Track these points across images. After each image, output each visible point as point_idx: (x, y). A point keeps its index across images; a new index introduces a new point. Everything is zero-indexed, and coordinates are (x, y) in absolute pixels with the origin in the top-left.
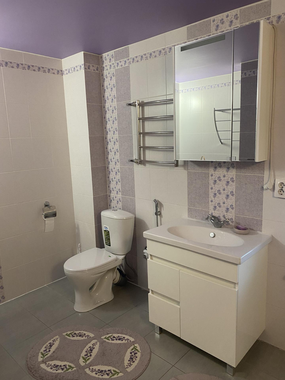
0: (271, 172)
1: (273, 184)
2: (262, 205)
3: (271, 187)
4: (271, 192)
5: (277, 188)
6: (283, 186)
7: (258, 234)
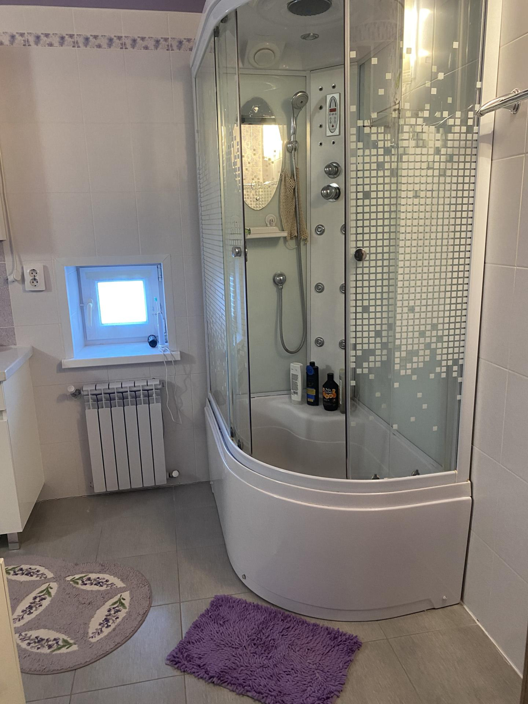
0: (14, 257)
1: (21, 274)
2: (10, 305)
3: (19, 278)
4: (20, 286)
5: (28, 278)
6: (34, 274)
7: (11, 348)
